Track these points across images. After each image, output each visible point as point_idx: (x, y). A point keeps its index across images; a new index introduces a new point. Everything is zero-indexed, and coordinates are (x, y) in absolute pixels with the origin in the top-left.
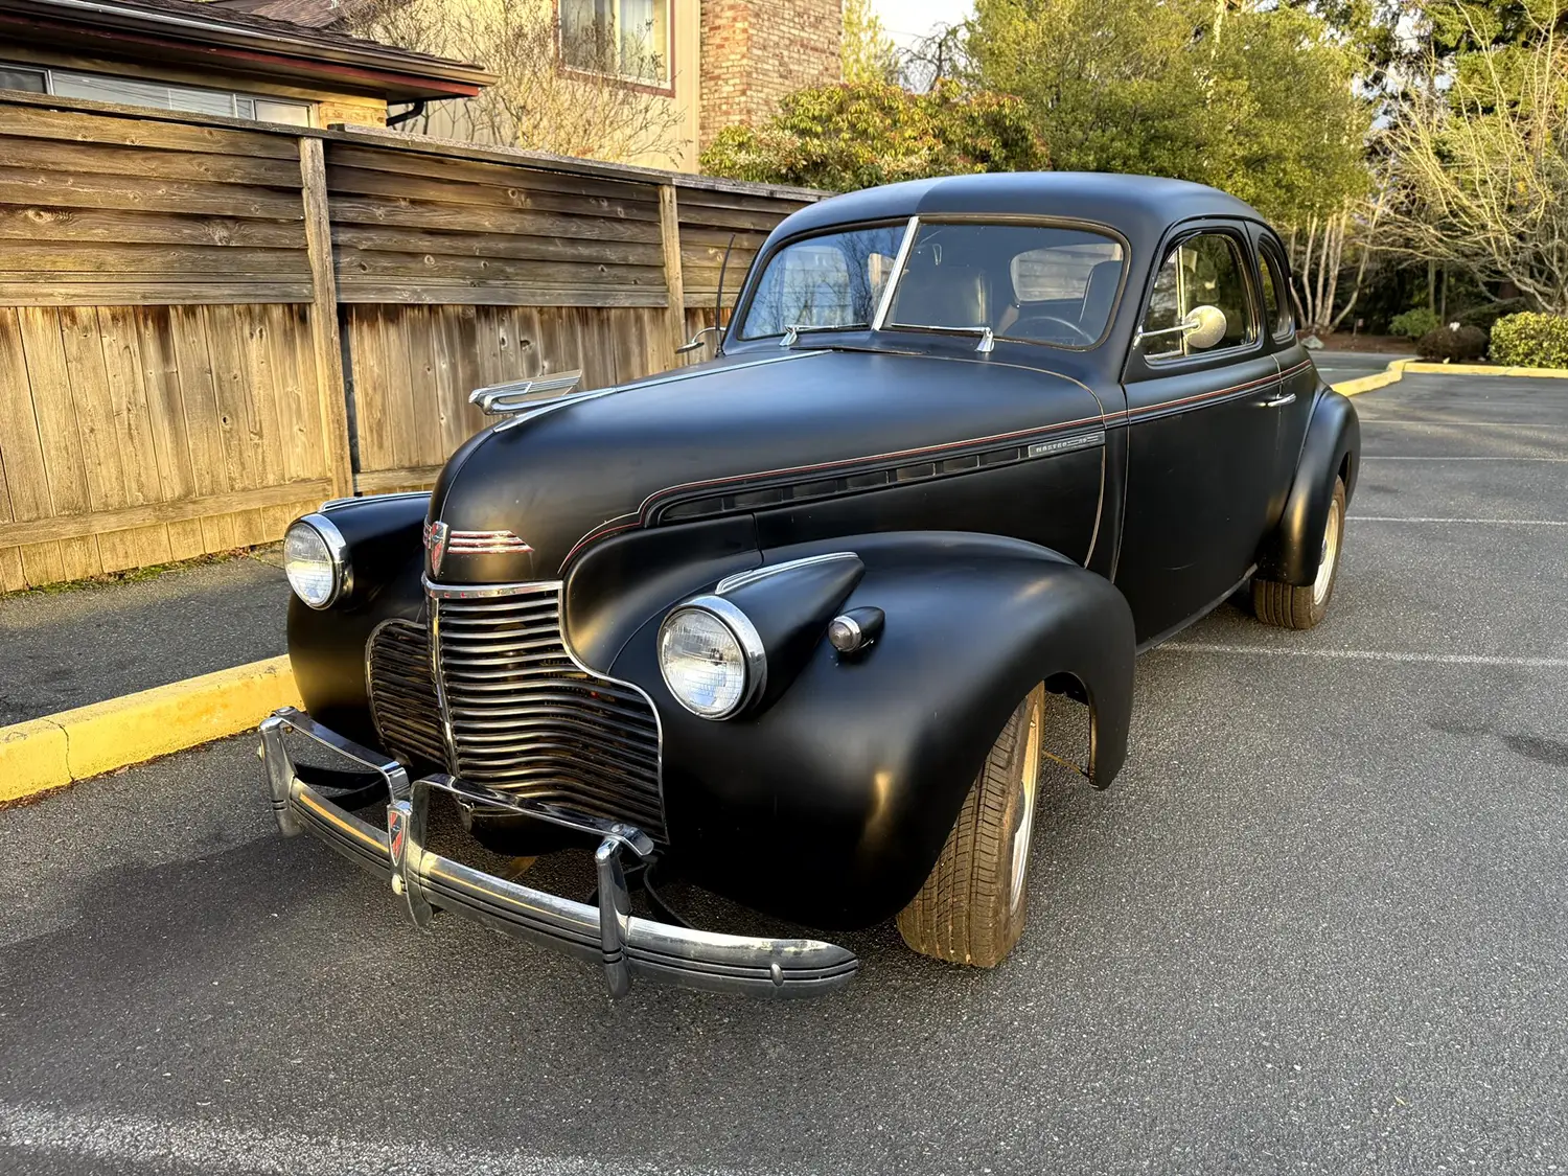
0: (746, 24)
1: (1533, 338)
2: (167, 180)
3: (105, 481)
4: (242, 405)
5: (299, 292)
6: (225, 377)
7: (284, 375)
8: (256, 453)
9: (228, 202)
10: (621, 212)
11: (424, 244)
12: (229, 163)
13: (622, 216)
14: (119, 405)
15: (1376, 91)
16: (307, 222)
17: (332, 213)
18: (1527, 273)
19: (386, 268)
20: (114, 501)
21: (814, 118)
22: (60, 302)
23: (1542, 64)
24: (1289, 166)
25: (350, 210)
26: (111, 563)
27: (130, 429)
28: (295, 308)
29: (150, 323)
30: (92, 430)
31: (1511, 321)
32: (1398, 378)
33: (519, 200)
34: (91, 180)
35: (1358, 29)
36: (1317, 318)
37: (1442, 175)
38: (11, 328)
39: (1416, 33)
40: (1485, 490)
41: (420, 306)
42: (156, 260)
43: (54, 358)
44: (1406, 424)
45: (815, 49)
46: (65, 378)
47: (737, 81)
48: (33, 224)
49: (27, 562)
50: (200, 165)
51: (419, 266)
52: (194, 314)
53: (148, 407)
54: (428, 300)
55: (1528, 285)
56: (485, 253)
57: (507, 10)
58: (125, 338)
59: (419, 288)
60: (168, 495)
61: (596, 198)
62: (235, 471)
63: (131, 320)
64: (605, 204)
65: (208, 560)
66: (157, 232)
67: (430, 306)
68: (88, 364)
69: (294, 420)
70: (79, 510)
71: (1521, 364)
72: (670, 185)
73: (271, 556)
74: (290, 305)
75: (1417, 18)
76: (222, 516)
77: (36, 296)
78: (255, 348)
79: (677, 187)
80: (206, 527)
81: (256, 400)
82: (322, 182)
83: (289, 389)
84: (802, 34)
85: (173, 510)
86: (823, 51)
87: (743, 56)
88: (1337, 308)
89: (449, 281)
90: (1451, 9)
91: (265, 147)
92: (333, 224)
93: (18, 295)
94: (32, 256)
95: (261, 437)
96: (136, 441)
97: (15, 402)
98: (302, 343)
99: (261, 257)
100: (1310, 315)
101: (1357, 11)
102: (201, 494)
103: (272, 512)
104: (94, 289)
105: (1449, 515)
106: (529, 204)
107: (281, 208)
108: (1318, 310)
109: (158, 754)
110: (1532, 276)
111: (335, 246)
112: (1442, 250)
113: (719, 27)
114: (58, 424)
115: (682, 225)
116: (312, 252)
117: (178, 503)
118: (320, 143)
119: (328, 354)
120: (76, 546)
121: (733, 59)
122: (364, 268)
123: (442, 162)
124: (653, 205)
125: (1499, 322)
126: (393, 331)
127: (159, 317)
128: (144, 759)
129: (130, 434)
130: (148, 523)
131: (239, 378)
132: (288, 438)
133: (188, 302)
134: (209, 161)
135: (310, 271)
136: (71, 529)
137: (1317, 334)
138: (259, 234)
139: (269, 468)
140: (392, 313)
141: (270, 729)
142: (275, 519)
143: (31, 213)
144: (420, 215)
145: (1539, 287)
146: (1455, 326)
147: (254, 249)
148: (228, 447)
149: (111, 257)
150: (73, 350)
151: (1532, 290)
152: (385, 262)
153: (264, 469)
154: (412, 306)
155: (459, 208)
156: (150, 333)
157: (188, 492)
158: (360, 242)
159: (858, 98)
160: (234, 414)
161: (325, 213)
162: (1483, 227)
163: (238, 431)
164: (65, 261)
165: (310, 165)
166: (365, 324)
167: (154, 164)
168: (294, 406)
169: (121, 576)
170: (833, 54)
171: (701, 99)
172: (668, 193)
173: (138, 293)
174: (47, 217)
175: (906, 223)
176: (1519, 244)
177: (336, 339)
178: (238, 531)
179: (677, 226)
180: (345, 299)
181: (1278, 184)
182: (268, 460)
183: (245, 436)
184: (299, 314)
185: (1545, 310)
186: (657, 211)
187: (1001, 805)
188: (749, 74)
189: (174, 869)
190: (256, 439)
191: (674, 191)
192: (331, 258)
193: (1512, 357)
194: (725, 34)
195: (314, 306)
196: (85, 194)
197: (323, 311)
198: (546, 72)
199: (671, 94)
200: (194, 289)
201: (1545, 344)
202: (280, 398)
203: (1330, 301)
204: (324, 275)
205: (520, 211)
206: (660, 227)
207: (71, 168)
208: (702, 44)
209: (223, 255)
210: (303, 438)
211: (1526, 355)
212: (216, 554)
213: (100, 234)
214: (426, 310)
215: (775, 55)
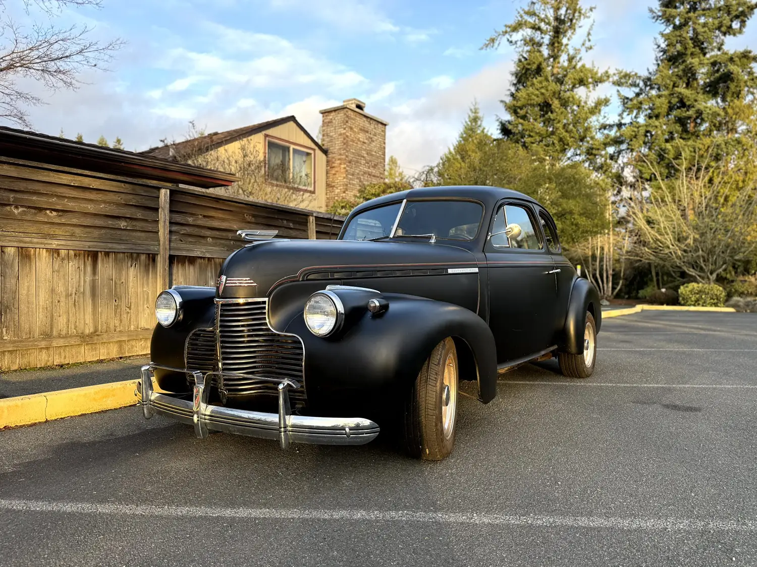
0: (345, 166)
1: (697, 294)
2: (104, 202)
3: (61, 323)
4: (124, 295)
5: (153, 249)
6: (118, 282)
7: (143, 284)
8: (127, 316)
9: (127, 212)
10: (291, 225)
11: (208, 233)
12: (131, 197)
13: (292, 227)
14: (72, 291)
15: (619, 198)
16: (160, 222)
17: (171, 218)
18: (691, 267)
19: (191, 242)
20: (64, 333)
21: (372, 194)
22: (54, 247)
23: (683, 183)
24: (576, 216)
25: (178, 218)
26: (58, 361)
27: (75, 302)
28: (151, 255)
29: (90, 258)
30: (59, 302)
31: (687, 287)
32: (640, 311)
33: (249, 218)
34: (74, 200)
35: (607, 173)
36: (605, 292)
37: (647, 227)
38: (32, 257)
39: (632, 174)
40: (670, 341)
41: (204, 258)
42: (96, 233)
43: (48, 270)
44: (640, 324)
45: (374, 176)
46: (51, 279)
47: (342, 188)
48: (48, 216)
49: (21, 358)
50: (119, 197)
51: (205, 242)
52: (108, 256)
53: (84, 293)
54: (208, 255)
55: (692, 272)
56: (233, 238)
57: (244, 157)
58: (79, 264)
59: (204, 251)
60: (87, 332)
61: (282, 219)
62: (117, 323)
63: (82, 257)
64: (285, 222)
65: (101, 361)
66: (99, 222)
67: (209, 258)
68: (62, 273)
69: (145, 302)
70: (47, 336)
71: (694, 305)
72: (312, 216)
73: (129, 361)
74: (149, 254)
75: (632, 169)
76: (109, 343)
77: (45, 244)
78: (132, 272)
79: (315, 217)
80: (101, 348)
81: (130, 293)
82: (168, 206)
83: (145, 289)
84: (369, 170)
85: (88, 339)
86: (378, 177)
87: (344, 178)
88: (613, 289)
89: (217, 248)
90: (643, 163)
91: (145, 191)
92: (170, 223)
93: (38, 243)
94: (46, 229)
95: (130, 309)
96: (77, 307)
97: (28, 287)
98: (152, 271)
99: (139, 234)
100: (602, 291)
101: (605, 166)
102: (101, 332)
103: (131, 342)
104: (69, 243)
105: (653, 348)
106: (253, 220)
107: (149, 215)
108: (605, 288)
109: (83, 413)
110: (693, 268)
111: (171, 232)
112: (652, 257)
113: (334, 167)
114: (45, 297)
115: (317, 232)
116: (161, 233)
117: (91, 336)
118: (168, 191)
119: (163, 275)
120: (44, 351)
121: (340, 179)
122: (182, 241)
123: (218, 202)
124: (305, 223)
125: (682, 287)
126: (192, 268)
127: (94, 256)
128: (77, 414)
129: (75, 304)
130: (77, 343)
131: (124, 283)
132: (141, 310)
133: (107, 250)
134: (123, 196)
135: (159, 241)
136: (43, 344)
137: (606, 299)
138: (139, 225)
139: (132, 323)
140: (192, 260)
141: (145, 370)
142: (132, 346)
143: (48, 212)
144: (207, 221)
145: (697, 272)
146: (663, 290)
147: (136, 231)
148: (116, 312)
149: (78, 231)
150: (56, 268)
151: (694, 274)
152: (190, 239)
153: (130, 323)
154: (201, 258)
155: (223, 220)
156: (89, 262)
157: (96, 331)
158: (181, 230)
159: (391, 187)
160: (120, 298)
161: (168, 218)
162: (668, 247)
163: (121, 306)
164: (58, 231)
165: (163, 199)
166: (180, 265)
167: (100, 196)
168: (146, 297)
169: (62, 366)
170: (382, 178)
171: (326, 194)
172: (311, 219)
173: (87, 245)
174: (54, 213)
175: (402, 202)
176: (685, 254)
177: (167, 269)
178: (115, 350)
179: (315, 232)
180: (173, 253)
181: (572, 224)
182: (132, 319)
183: (124, 308)
184: (152, 258)
185: (701, 282)
186: (306, 225)
187: (436, 378)
188: (347, 185)
189: (93, 444)
190: (128, 310)
191: (314, 218)
192: (168, 236)
193: (690, 302)
194: (336, 169)
195: (159, 256)
196: (71, 205)
197: (163, 257)
198: (260, 180)
199: (313, 192)
200: (110, 245)
201: (703, 296)
202: (140, 293)
203: (610, 284)
204: (164, 243)
205: (249, 222)
206: (308, 232)
207: (67, 195)
208: (327, 173)
209: (124, 232)
210: (148, 311)
211: (696, 301)
212: (105, 360)
213: (75, 221)
214: (206, 260)
215: (357, 178)
